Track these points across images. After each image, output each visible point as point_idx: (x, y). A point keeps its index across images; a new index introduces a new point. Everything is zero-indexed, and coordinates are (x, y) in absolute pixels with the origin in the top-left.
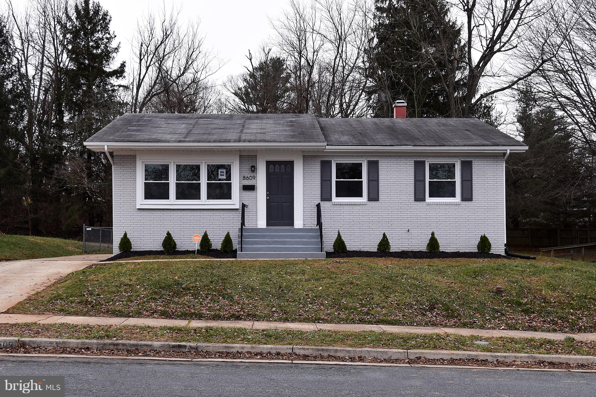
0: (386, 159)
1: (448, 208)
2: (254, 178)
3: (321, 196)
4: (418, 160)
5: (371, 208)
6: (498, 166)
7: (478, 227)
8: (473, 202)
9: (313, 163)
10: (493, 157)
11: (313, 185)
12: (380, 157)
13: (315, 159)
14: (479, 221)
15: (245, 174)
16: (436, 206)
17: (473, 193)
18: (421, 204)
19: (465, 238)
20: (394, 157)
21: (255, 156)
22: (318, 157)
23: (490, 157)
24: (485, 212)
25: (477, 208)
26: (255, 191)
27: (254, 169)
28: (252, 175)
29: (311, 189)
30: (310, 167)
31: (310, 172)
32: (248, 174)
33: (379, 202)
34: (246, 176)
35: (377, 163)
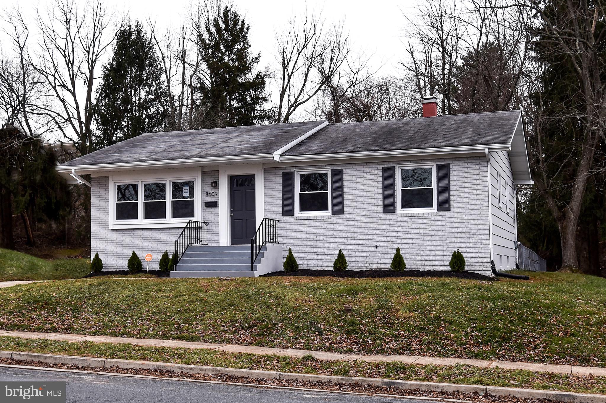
0: (351, 167)
1: (422, 220)
2: (217, 194)
3: (283, 211)
4: (386, 166)
5: (335, 222)
6: (481, 168)
7: (458, 241)
8: (451, 212)
9: (274, 176)
10: (475, 158)
11: (274, 199)
12: (344, 165)
13: (277, 171)
14: (459, 234)
15: (208, 190)
16: (408, 218)
17: (451, 202)
18: (391, 216)
19: (443, 254)
20: (360, 164)
21: (217, 172)
22: (280, 169)
23: (472, 158)
24: (465, 224)
25: (456, 219)
26: (218, 207)
27: (215, 185)
28: (214, 190)
29: (272, 203)
30: (272, 180)
31: (272, 185)
32: (210, 190)
33: (344, 215)
34: (209, 193)
35: (341, 172)
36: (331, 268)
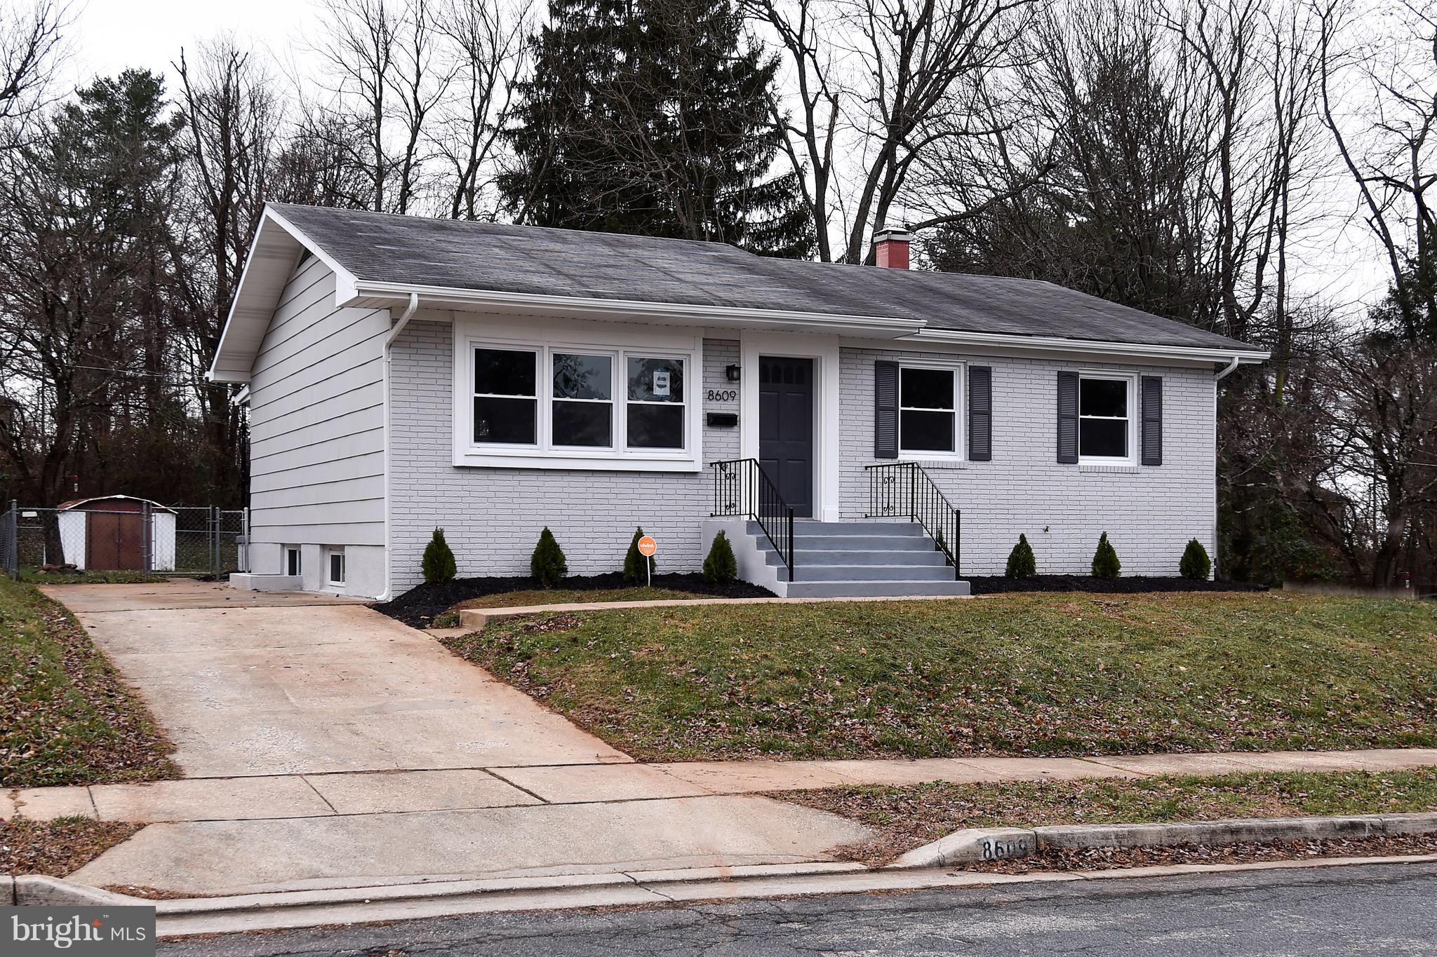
0: (1005, 365)
1: (1118, 479)
2: (733, 396)
3: (876, 447)
4: (1064, 369)
5: (974, 477)
6: (1205, 390)
7: (1171, 522)
8: (1162, 467)
9: (859, 367)
10: (1197, 371)
11: (858, 418)
12: (992, 359)
13: (864, 357)
14: (1172, 508)
15: (713, 385)
16: (1096, 475)
17: (1163, 448)
18: (1070, 469)
19: (1147, 546)
20: (1020, 361)
21: (734, 344)
22: (870, 352)
23: (1192, 371)
24: (1181, 490)
25: (1168, 481)
26: (736, 428)
27: (732, 374)
28: (729, 388)
29: (854, 428)
30: (854, 377)
31: (853, 387)
32: (720, 387)
33: (990, 463)
34: (715, 392)
35: (986, 372)
36: (1001, 571)
